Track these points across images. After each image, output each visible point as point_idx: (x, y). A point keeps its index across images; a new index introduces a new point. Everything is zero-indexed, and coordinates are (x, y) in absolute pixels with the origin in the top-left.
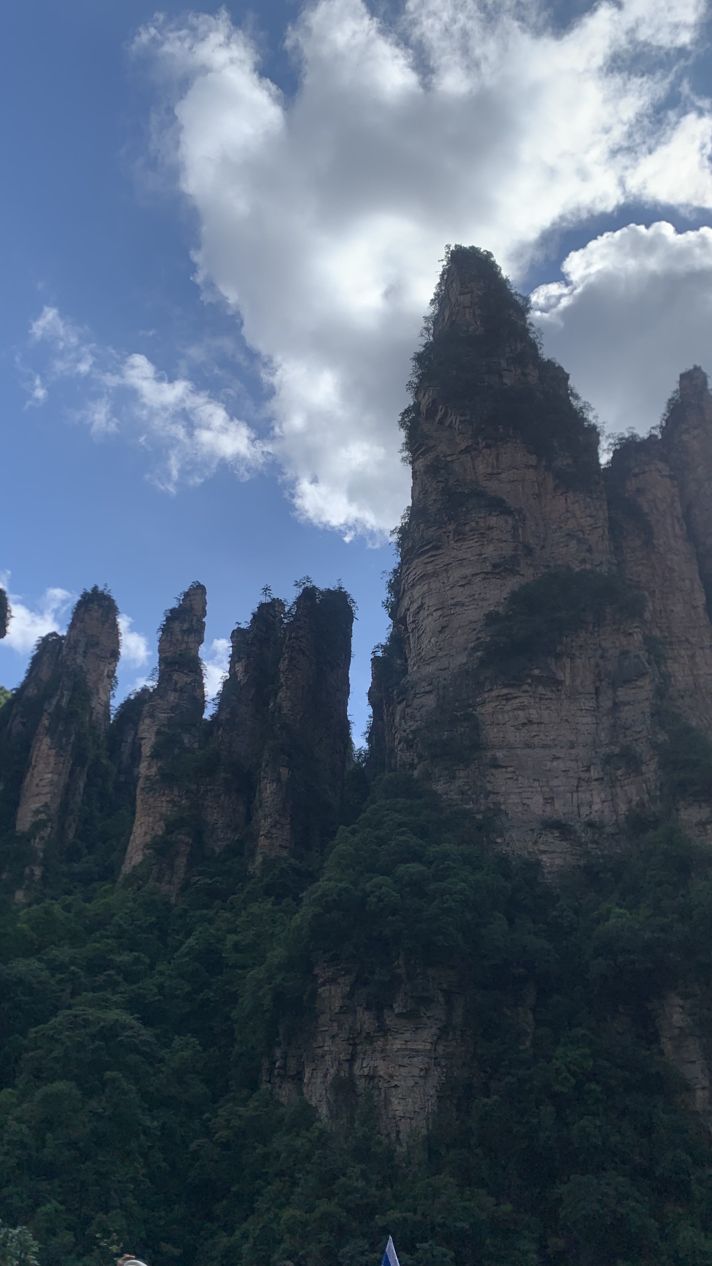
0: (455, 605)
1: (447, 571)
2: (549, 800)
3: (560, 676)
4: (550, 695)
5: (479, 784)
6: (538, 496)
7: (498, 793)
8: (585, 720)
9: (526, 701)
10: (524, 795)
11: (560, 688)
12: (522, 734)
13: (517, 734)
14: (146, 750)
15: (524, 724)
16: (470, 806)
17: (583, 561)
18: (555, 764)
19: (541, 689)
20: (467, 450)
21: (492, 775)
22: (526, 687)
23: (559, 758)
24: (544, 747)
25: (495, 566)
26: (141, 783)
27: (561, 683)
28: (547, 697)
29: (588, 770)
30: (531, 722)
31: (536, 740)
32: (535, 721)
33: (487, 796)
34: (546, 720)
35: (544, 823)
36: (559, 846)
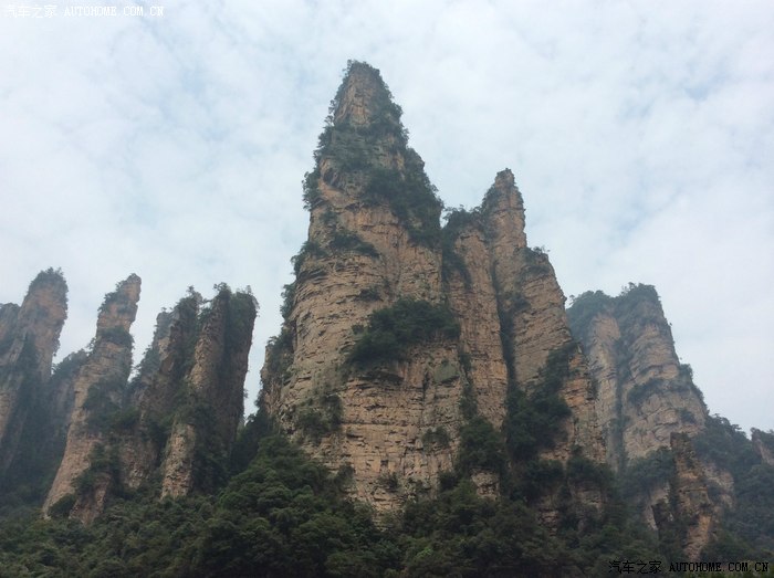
0: (332, 317)
1: (329, 291)
2: (385, 463)
3: (401, 374)
4: (393, 387)
5: (337, 448)
6: (397, 246)
7: (350, 456)
8: (414, 406)
9: (375, 390)
10: (368, 458)
11: (400, 383)
12: (371, 414)
13: (368, 414)
14: (79, 401)
15: (373, 407)
16: (329, 465)
17: (423, 295)
18: (391, 436)
19: (387, 382)
20: (351, 207)
21: (348, 442)
22: (376, 381)
23: (395, 432)
24: (385, 424)
25: (363, 292)
26: (72, 427)
27: (402, 379)
28: (390, 388)
29: (413, 442)
30: (377, 406)
31: (380, 419)
32: (381, 405)
33: (342, 456)
34: (388, 405)
35: (380, 479)
36: (387, 497)
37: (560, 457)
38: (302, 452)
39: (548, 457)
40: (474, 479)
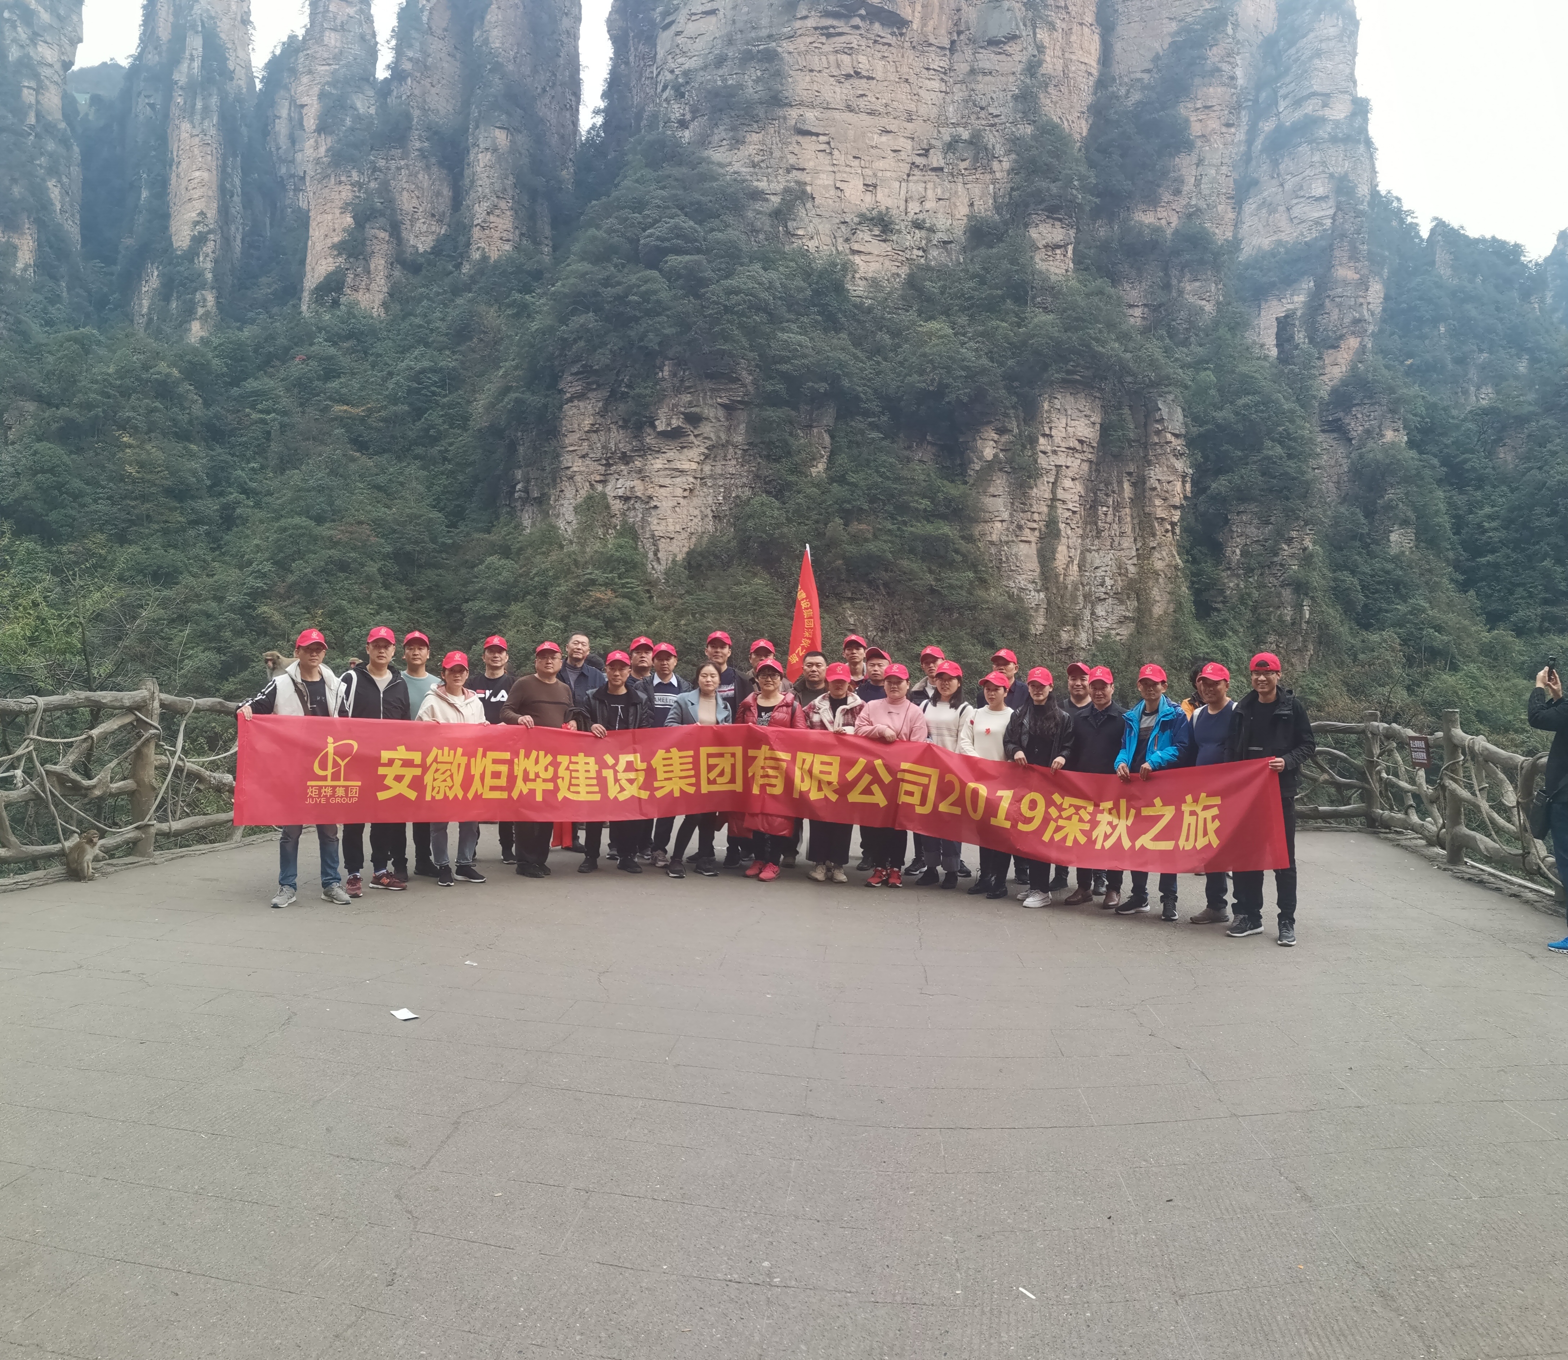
2: (870, 188)
3: (908, 11)
4: (889, 39)
5: (777, 154)
7: (804, 169)
8: (930, 84)
9: (854, 40)
10: (839, 176)
11: (904, 31)
12: (845, 91)
13: (838, 89)
14: (310, 122)
15: (848, 76)
16: (762, 185)
18: (884, 138)
19: (877, 28)
21: (798, 143)
22: (857, 21)
23: (891, 132)
24: (871, 113)
26: (310, 170)
27: (908, 24)
28: (884, 40)
29: (925, 154)
30: (858, 74)
31: (862, 103)
32: (864, 73)
33: (788, 171)
34: (879, 75)
35: (862, 216)
36: (877, 247)
37: (1163, 222)
38: (708, 161)
39: (1145, 218)
40: (1033, 233)
